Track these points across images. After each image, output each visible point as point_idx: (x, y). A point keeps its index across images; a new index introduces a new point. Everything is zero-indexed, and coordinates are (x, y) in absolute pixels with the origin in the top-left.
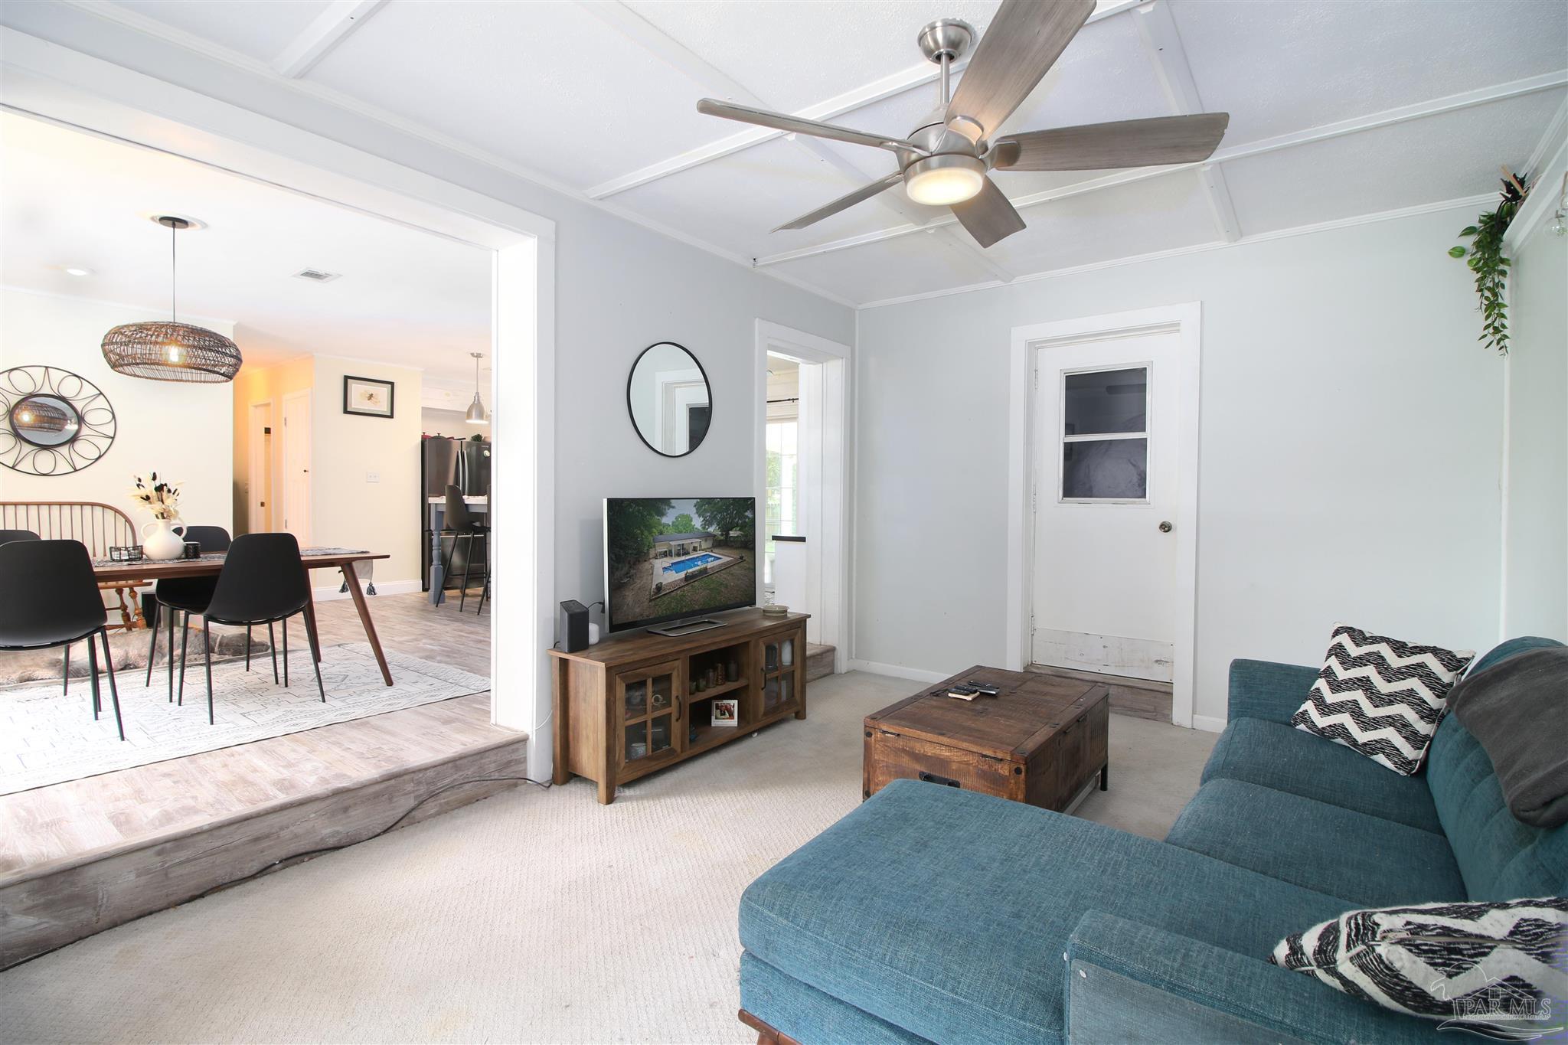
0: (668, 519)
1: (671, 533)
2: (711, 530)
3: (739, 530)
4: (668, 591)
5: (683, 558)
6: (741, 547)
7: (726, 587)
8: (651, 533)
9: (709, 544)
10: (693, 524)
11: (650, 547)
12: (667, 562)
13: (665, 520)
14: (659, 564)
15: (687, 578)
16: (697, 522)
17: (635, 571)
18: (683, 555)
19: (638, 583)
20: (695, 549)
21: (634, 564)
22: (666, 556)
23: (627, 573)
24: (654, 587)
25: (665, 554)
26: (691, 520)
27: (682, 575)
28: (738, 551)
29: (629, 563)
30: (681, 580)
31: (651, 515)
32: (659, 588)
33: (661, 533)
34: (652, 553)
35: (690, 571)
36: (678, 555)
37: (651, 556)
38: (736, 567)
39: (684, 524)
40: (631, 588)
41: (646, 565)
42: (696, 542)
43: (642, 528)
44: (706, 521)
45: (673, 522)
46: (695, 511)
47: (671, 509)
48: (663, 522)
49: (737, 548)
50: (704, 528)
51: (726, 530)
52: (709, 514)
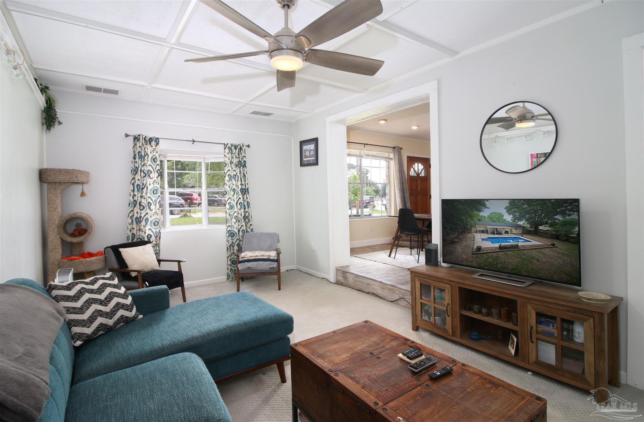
0: (485, 213)
1: (487, 221)
2: (521, 223)
3: (549, 226)
4: (485, 252)
5: (497, 236)
6: (552, 238)
7: (538, 261)
8: (472, 220)
9: (520, 231)
10: (504, 218)
11: (471, 226)
12: (485, 236)
13: (481, 214)
14: (479, 237)
15: (500, 247)
16: (508, 218)
17: (462, 237)
18: (497, 234)
19: (464, 244)
20: (507, 232)
21: (462, 233)
22: (484, 233)
23: (457, 237)
24: (475, 247)
25: (483, 232)
26: (503, 216)
27: (497, 245)
28: (551, 240)
29: (458, 232)
30: (496, 248)
31: (472, 211)
32: (479, 249)
33: (480, 220)
34: (473, 229)
35: (503, 244)
36: (493, 233)
37: (473, 231)
38: (547, 250)
39: (498, 218)
40: (460, 244)
41: (470, 235)
42: (508, 229)
43: (466, 216)
44: (516, 218)
45: (488, 216)
46: (506, 211)
47: (486, 209)
48: (480, 215)
49: (548, 238)
50: (514, 221)
51: (536, 225)
52: (518, 214)
